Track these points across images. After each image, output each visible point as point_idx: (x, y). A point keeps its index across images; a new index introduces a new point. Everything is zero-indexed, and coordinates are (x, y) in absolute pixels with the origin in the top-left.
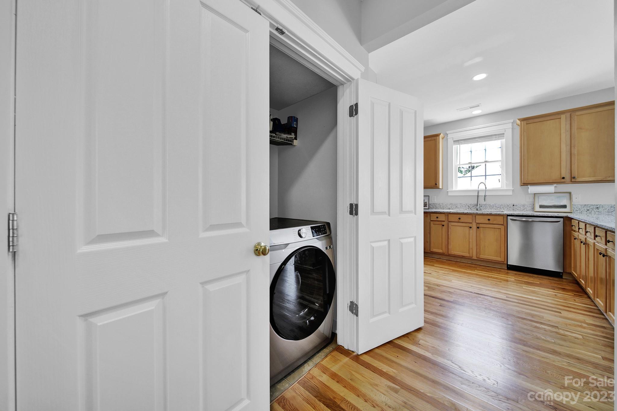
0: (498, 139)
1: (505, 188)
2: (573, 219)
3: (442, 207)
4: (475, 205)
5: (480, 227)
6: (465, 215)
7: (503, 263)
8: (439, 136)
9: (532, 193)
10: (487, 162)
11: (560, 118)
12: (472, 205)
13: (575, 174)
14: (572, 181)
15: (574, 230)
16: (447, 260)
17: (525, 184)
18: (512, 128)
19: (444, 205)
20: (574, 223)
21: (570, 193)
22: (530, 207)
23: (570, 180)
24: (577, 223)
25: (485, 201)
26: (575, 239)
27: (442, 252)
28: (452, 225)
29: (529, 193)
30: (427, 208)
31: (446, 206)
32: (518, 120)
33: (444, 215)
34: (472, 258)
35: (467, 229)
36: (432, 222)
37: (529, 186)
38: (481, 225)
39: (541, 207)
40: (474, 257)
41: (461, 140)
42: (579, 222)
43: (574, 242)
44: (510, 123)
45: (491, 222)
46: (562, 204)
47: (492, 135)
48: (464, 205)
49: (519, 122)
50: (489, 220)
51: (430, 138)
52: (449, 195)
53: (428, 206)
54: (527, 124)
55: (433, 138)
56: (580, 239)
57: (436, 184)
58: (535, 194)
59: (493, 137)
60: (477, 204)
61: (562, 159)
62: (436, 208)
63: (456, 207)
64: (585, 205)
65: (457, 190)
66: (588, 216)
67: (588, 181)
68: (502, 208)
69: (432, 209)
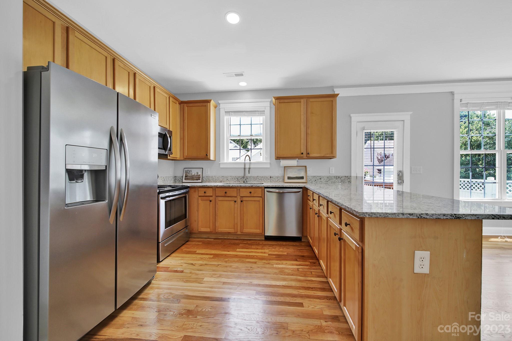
0: (260, 115)
1: (265, 161)
2: (308, 189)
3: (214, 180)
4: (242, 178)
5: (244, 201)
6: (231, 189)
7: (261, 234)
8: (210, 102)
9: (283, 166)
10: (252, 137)
11: (300, 101)
12: (240, 177)
13: (309, 151)
14: (308, 156)
15: (310, 199)
16: (215, 239)
17: (278, 158)
18: (270, 107)
19: (217, 177)
20: (310, 193)
21: (306, 167)
22: (282, 179)
23: (306, 156)
24: (311, 194)
25: (249, 173)
26: (311, 208)
27: (209, 231)
28: (219, 200)
29: (281, 166)
30: (200, 181)
31: (218, 179)
32: (274, 98)
33: (212, 189)
34: (236, 233)
35: (232, 203)
36: (200, 197)
37: (281, 160)
38: (244, 199)
39: (289, 178)
40: (239, 233)
41: (232, 112)
42: (313, 193)
43: (309, 211)
44: (268, 102)
45: (252, 195)
46: (301, 176)
47: (255, 111)
48: (233, 178)
49: (274, 100)
50: (250, 193)
51: (201, 104)
52: (221, 167)
53: (201, 179)
54: (279, 103)
55: (204, 104)
56: (314, 209)
57: (207, 155)
58: (285, 167)
59: (256, 112)
60: (244, 176)
61: (301, 138)
62: (209, 182)
63: (227, 179)
64: (314, 176)
65: (228, 162)
66: (315, 185)
67: (316, 156)
68: (263, 180)
69: (205, 182)
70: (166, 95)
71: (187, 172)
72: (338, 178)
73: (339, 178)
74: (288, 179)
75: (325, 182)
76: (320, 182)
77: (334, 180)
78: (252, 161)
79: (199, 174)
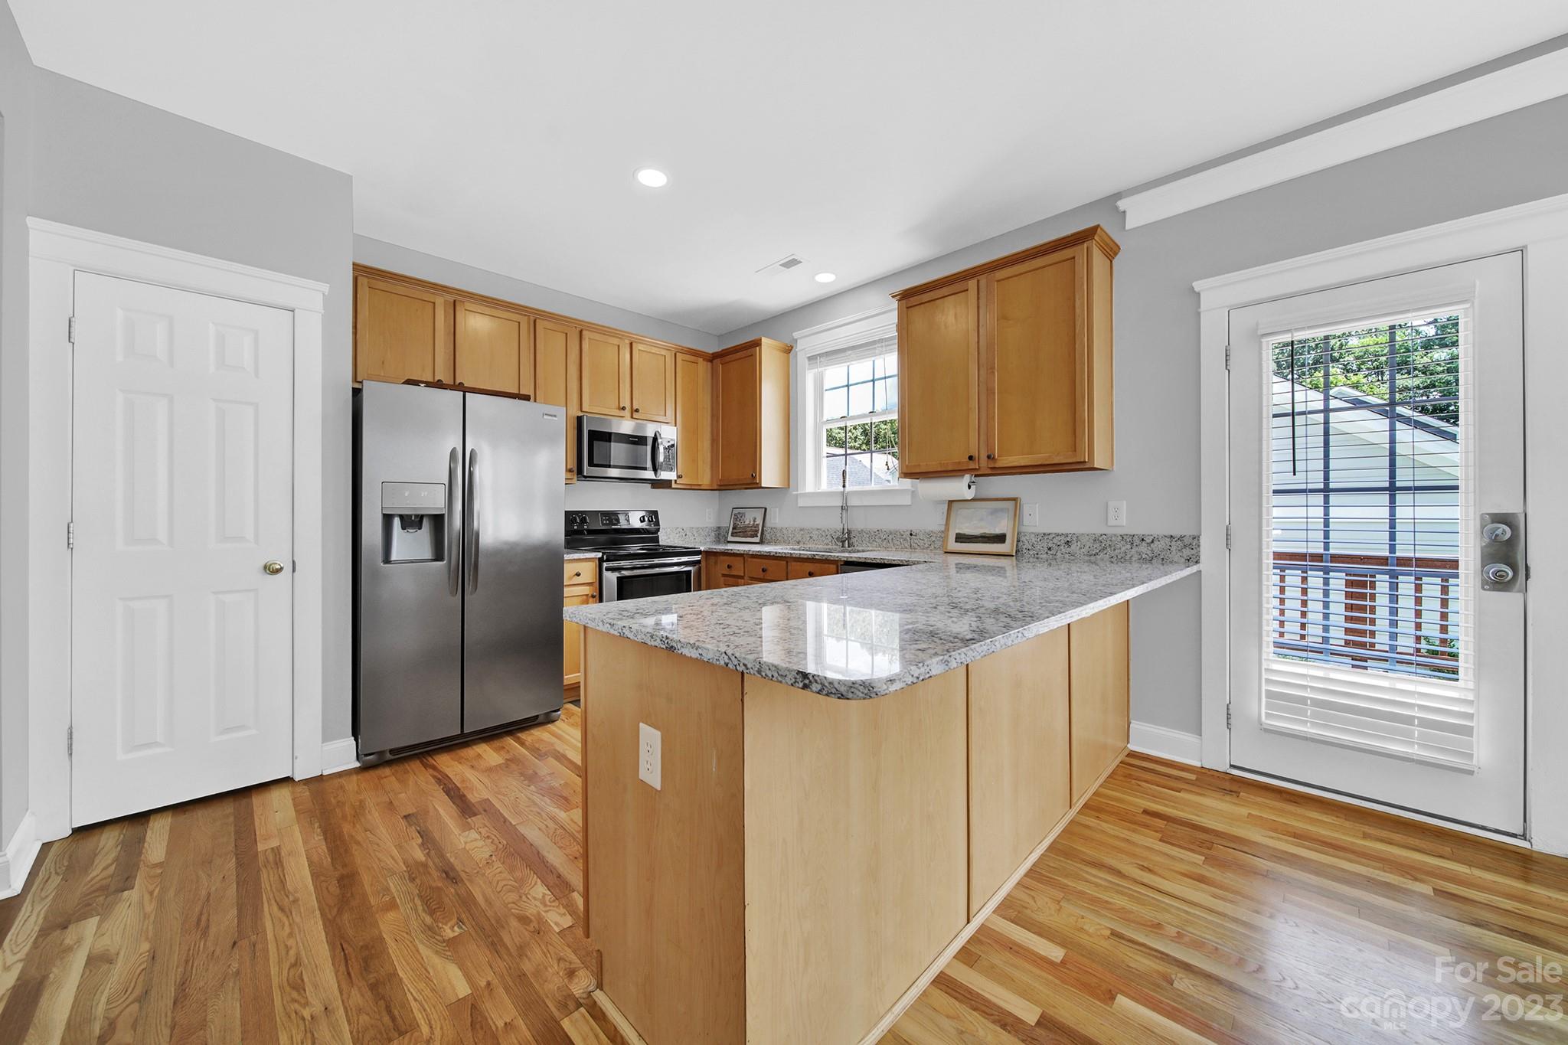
0: (886, 353)
6: (775, 561)
8: (760, 345)
9: (945, 499)
10: (875, 416)
11: (967, 288)
13: (995, 448)
19: (791, 531)
21: (1014, 501)
22: (941, 539)
23: (988, 465)
29: (940, 498)
30: (757, 540)
31: (793, 535)
33: (741, 560)
36: (724, 578)
39: (961, 538)
46: (997, 531)
47: (874, 342)
48: (823, 534)
50: (811, 574)
52: (799, 505)
53: (759, 535)
55: (746, 353)
57: (752, 475)
58: (951, 502)
60: (844, 529)
61: (970, 406)
62: (776, 542)
63: (811, 537)
64: (1044, 534)
65: (820, 491)
66: (1050, 565)
67: (1019, 465)
68: (890, 541)
69: (769, 543)
70: (663, 352)
71: (737, 518)
72: (1137, 541)
73: (1144, 544)
74: (956, 542)
75: (1087, 558)
76: (1067, 556)
77: (1123, 549)
78: (848, 488)
79: (757, 523)
